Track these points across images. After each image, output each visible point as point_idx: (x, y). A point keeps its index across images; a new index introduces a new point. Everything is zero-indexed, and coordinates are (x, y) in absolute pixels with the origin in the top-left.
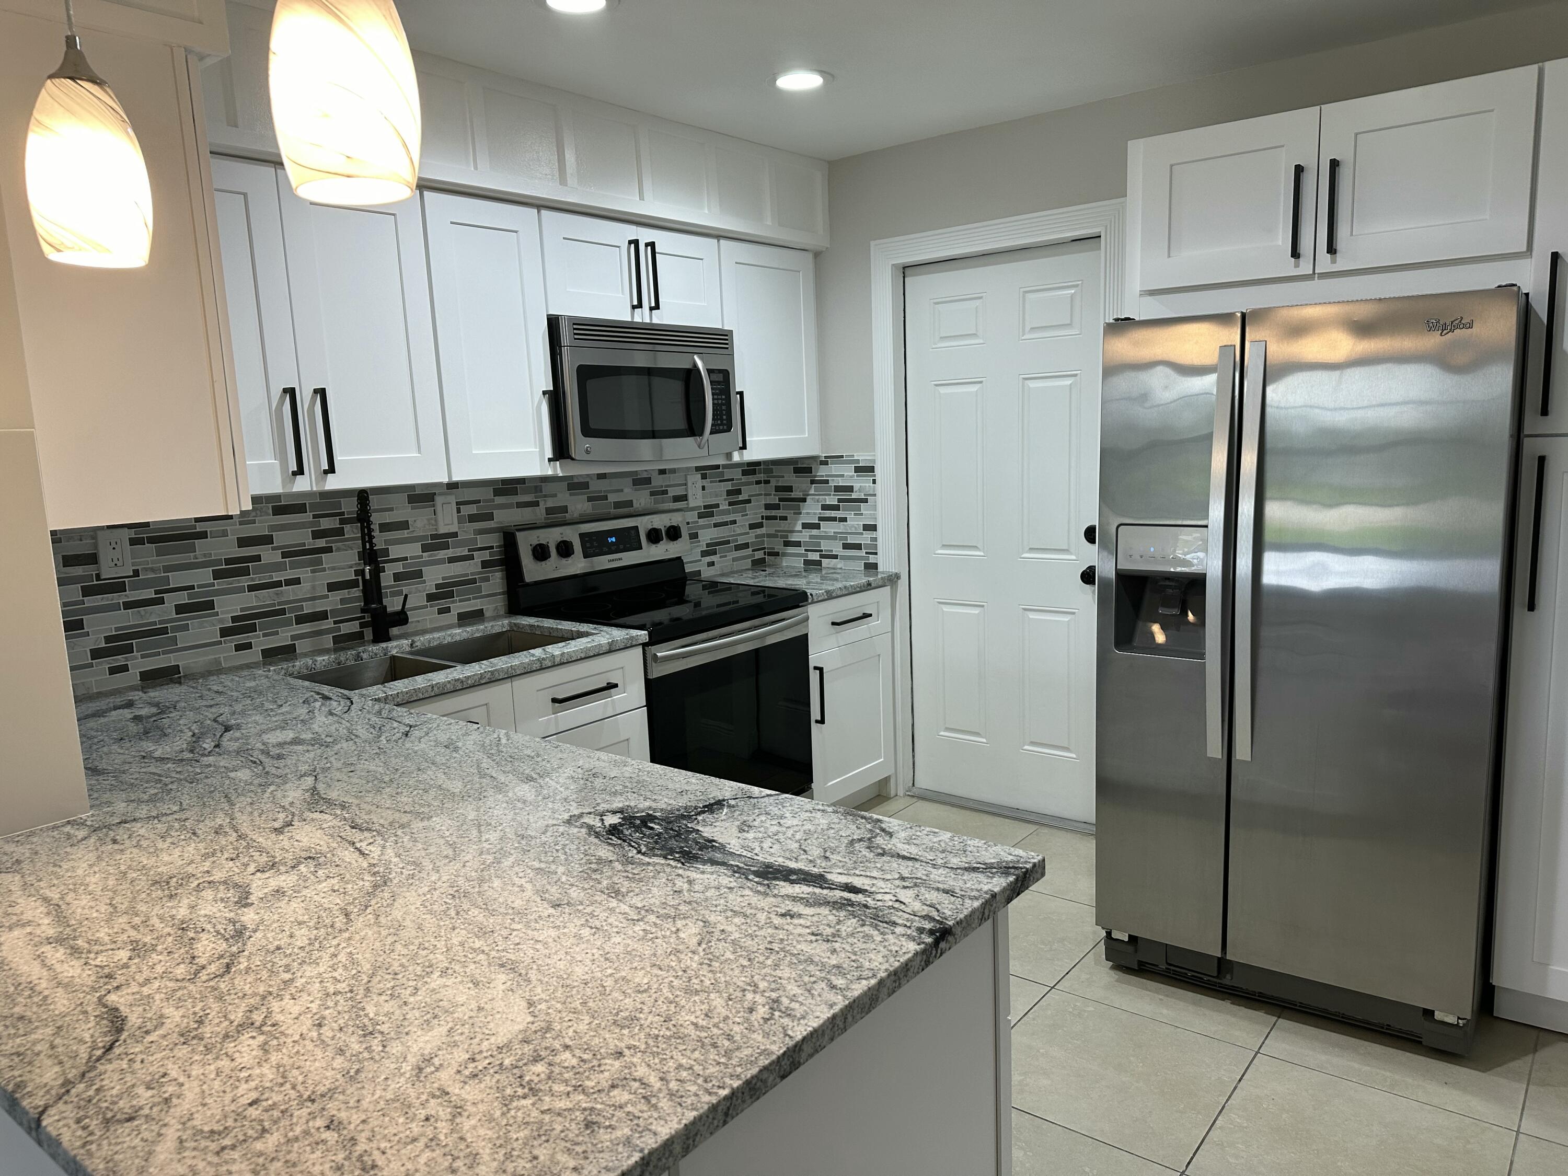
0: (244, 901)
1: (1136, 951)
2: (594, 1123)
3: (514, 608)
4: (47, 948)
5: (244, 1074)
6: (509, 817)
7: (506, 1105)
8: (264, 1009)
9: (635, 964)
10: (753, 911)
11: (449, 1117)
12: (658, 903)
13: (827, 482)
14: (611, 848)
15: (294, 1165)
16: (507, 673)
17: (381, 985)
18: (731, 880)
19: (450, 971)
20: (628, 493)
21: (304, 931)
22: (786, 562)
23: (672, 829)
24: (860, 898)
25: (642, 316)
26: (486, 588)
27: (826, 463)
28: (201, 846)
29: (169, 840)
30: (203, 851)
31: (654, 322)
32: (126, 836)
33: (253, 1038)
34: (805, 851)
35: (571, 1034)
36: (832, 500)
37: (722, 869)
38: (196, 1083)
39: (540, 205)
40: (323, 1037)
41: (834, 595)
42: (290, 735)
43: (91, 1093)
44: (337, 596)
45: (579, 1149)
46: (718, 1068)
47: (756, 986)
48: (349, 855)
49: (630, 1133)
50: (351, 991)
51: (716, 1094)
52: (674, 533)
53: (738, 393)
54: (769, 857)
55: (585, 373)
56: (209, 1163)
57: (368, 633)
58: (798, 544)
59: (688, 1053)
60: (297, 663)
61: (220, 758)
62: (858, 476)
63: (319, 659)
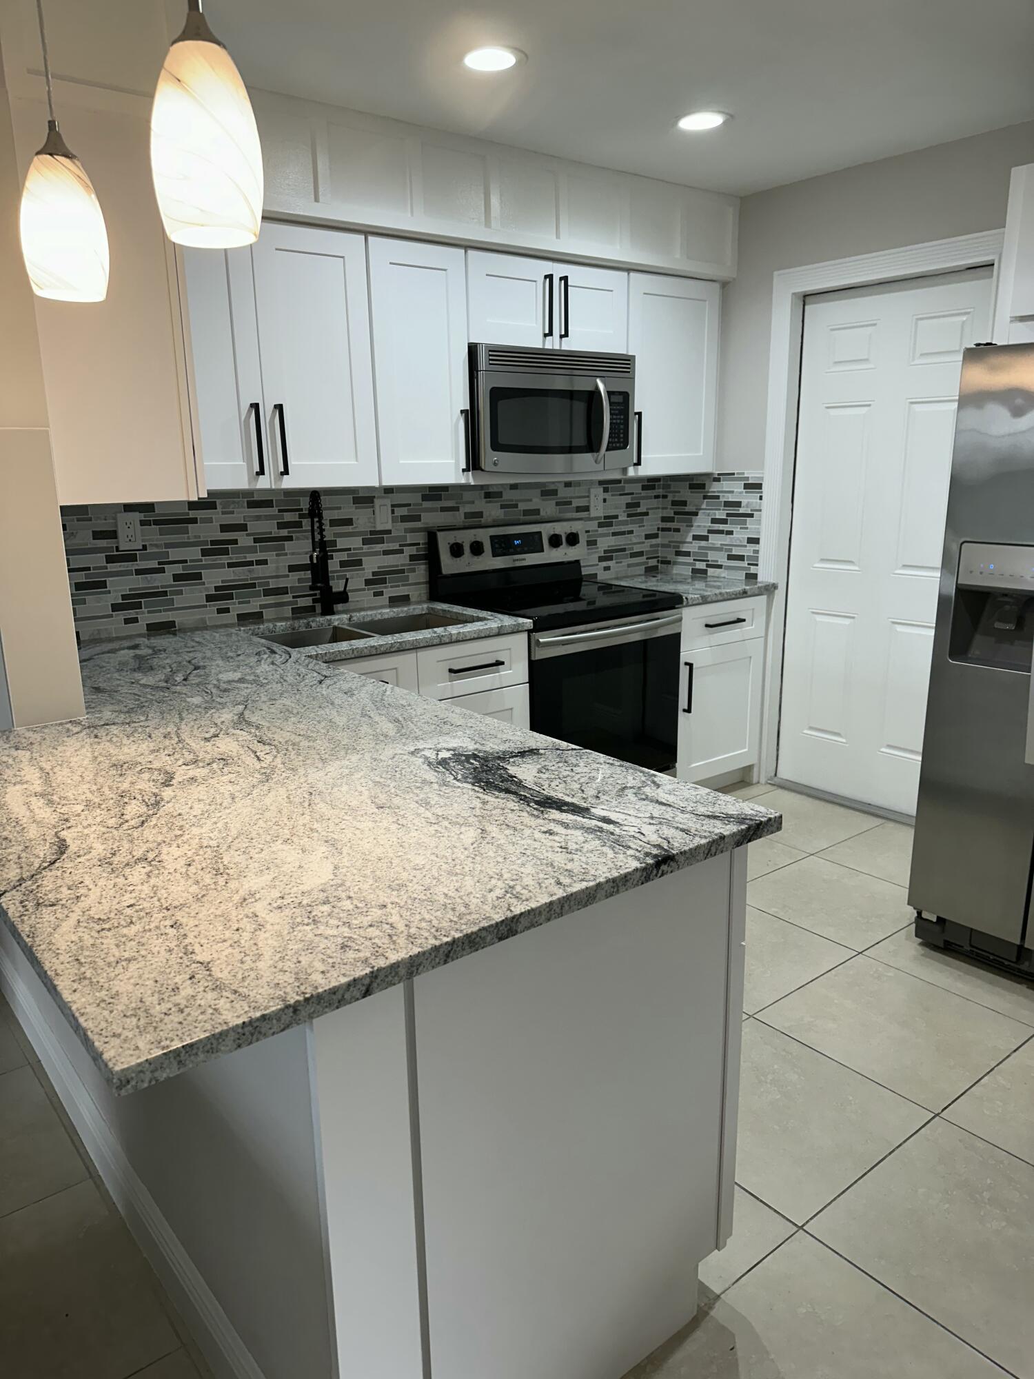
0: (167, 783)
1: (943, 931)
2: (347, 946)
3: (434, 596)
4: (34, 799)
5: (131, 888)
6: (371, 746)
7: (293, 928)
8: (157, 851)
9: (420, 852)
10: (523, 827)
11: (252, 930)
12: (454, 813)
13: (718, 497)
14: (436, 774)
15: (143, 945)
16: (413, 644)
17: (239, 845)
18: (516, 804)
19: (289, 841)
20: (536, 502)
21: (201, 806)
22: (676, 570)
23: (487, 766)
24: (611, 827)
25: (553, 344)
26: (413, 577)
27: (718, 480)
28: (152, 745)
29: (132, 739)
30: (152, 748)
31: (563, 348)
32: (104, 734)
33: (144, 867)
34: (583, 791)
35: (356, 889)
36: (721, 514)
37: (512, 797)
38: (99, 890)
39: (468, 246)
40: (189, 873)
41: (709, 599)
42: (237, 675)
43: (34, 887)
44: (295, 576)
45: (330, 961)
46: (449, 924)
47: (501, 876)
48: (250, 760)
49: (369, 955)
50: (218, 847)
51: (440, 939)
52: (573, 539)
53: (636, 413)
54: (552, 792)
55: (497, 395)
56: (92, 936)
57: (318, 607)
58: (688, 554)
59: (433, 912)
60: (261, 626)
61: (184, 688)
62: (746, 492)
63: (279, 624)
